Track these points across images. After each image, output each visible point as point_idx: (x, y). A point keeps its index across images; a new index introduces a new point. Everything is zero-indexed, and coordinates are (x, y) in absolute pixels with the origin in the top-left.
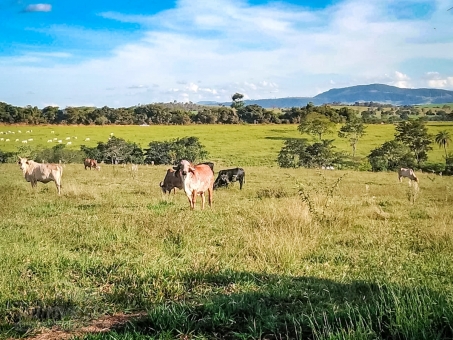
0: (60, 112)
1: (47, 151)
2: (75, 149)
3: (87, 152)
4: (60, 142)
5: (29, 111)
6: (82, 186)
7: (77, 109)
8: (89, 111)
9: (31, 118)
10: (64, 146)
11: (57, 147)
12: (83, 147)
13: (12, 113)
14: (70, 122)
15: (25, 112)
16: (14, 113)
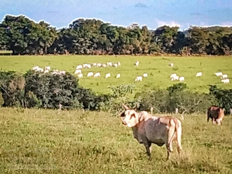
0: (181, 35)
1: (160, 93)
2: (201, 91)
3: (219, 96)
4: (182, 79)
5: (135, 33)
6: (204, 148)
7: (206, 31)
8: (224, 34)
9: (138, 44)
10: (185, 86)
11: (174, 88)
12: (213, 89)
13: (111, 35)
14: (195, 50)
15: (129, 35)
16: (113, 36)
